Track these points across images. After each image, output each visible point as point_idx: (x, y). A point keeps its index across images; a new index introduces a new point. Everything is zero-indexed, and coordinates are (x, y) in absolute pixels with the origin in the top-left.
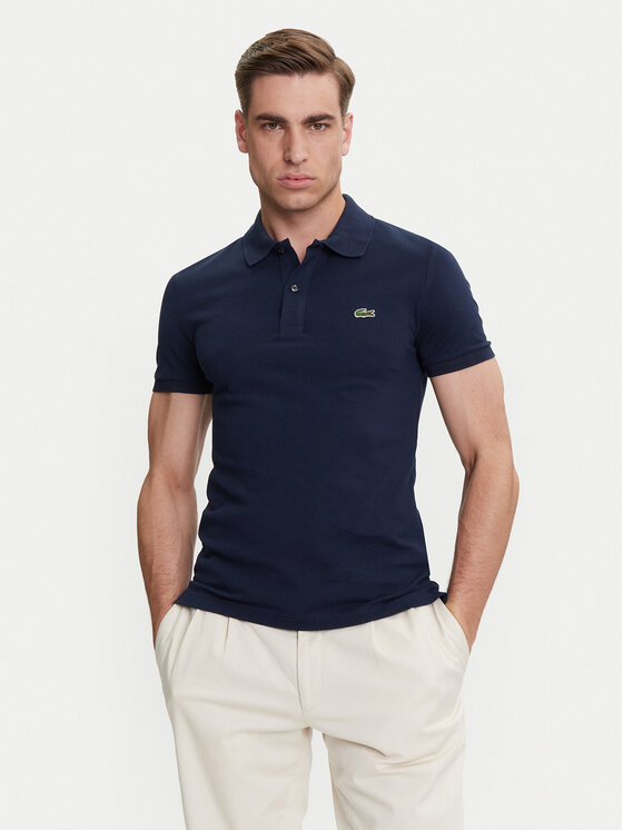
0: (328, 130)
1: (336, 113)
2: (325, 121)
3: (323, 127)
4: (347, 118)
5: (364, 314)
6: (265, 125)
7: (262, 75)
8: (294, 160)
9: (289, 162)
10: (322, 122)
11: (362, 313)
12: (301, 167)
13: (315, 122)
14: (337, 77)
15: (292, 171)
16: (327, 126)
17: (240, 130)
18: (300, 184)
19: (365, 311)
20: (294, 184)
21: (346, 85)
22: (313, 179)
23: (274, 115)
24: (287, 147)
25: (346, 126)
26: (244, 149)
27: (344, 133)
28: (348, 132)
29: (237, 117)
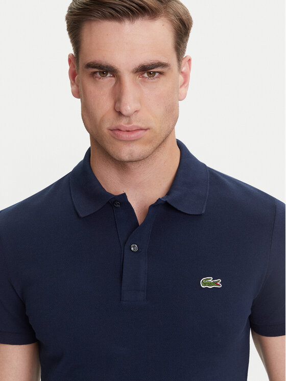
0: (162, 78)
1: (171, 59)
2: (159, 69)
3: (157, 74)
4: (183, 62)
5: (210, 284)
6: (95, 73)
7: (90, 20)
8: (124, 112)
9: (120, 114)
10: (155, 70)
11: (209, 282)
12: (133, 118)
13: (147, 70)
14: (171, 21)
15: (123, 123)
16: (161, 73)
17: (73, 75)
18: (133, 136)
19: (211, 280)
20: (125, 136)
21: (182, 29)
22: (146, 130)
23: (104, 63)
24: (117, 96)
25: (184, 69)
26: (77, 94)
27: (181, 78)
28: (186, 76)
29: (70, 61)
